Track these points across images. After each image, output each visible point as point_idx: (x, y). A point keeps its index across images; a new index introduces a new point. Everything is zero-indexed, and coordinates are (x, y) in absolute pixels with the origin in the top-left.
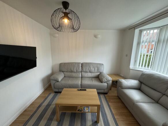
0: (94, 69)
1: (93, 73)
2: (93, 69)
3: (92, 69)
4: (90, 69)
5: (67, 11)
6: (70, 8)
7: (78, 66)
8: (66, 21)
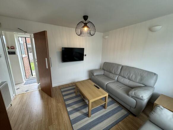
0: (136, 77)
1: (133, 81)
2: (134, 76)
3: (132, 76)
4: (130, 75)
5: (87, 22)
6: (88, 20)
7: (118, 68)
8: (86, 29)
